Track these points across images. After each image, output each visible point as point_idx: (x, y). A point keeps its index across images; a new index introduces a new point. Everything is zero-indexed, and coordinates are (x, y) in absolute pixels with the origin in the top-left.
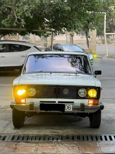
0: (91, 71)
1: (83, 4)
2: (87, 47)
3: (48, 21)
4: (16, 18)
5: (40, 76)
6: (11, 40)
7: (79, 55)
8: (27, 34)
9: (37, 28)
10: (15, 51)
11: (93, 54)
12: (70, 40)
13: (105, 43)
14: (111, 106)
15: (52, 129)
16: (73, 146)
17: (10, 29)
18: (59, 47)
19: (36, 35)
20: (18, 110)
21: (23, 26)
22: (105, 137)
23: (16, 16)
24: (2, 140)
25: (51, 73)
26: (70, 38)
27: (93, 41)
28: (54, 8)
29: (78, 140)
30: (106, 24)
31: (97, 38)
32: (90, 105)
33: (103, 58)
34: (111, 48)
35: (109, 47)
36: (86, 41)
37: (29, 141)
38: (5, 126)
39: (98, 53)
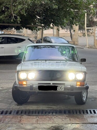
0: (78, 59)
1: (68, 4)
2: (71, 39)
3: (39, 18)
4: (13, 16)
5: (37, 63)
6: (8, 33)
7: (67, 46)
9: (30, 24)
10: (11, 43)
11: (76, 45)
12: (57, 34)
13: (86, 36)
14: (93, 88)
15: (47, 105)
16: (66, 118)
17: (8, 24)
18: (48, 39)
19: (29, 29)
21: (19, 22)
22: (90, 111)
23: (13, 14)
24: (9, 114)
25: (46, 61)
26: (57, 32)
27: (76, 34)
28: (45, 7)
29: (69, 113)
30: (87, 20)
31: (79, 32)
32: (78, 86)
33: (84, 48)
34: (91, 40)
35: (89, 39)
36: (70, 34)
37: (30, 114)
38: (10, 103)
39: (80, 44)
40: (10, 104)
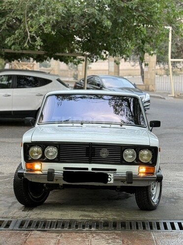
0: (144, 122)
1: (134, 14)
3: (80, 39)
4: (29, 36)
8: (46, 59)
9: (63, 52)
11: (151, 91)
12: (115, 70)
13: (169, 74)
14: (177, 176)
15: (82, 211)
16: (115, 238)
18: (97, 80)
19: (61, 61)
20: (30, 180)
21: (39, 48)
22: (165, 224)
23: (28, 33)
24: (4, 228)
25: (82, 124)
26: (115, 67)
27: (151, 72)
29: (123, 228)
30: (172, 45)
31: (158, 67)
32: (142, 175)
33: (166, 98)
34: (179, 83)
35: (176, 81)
36: (140, 71)
37: (46, 229)
38: (10, 205)
39: (159, 90)
40: (9, 207)
